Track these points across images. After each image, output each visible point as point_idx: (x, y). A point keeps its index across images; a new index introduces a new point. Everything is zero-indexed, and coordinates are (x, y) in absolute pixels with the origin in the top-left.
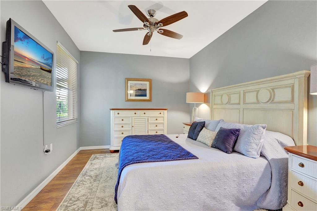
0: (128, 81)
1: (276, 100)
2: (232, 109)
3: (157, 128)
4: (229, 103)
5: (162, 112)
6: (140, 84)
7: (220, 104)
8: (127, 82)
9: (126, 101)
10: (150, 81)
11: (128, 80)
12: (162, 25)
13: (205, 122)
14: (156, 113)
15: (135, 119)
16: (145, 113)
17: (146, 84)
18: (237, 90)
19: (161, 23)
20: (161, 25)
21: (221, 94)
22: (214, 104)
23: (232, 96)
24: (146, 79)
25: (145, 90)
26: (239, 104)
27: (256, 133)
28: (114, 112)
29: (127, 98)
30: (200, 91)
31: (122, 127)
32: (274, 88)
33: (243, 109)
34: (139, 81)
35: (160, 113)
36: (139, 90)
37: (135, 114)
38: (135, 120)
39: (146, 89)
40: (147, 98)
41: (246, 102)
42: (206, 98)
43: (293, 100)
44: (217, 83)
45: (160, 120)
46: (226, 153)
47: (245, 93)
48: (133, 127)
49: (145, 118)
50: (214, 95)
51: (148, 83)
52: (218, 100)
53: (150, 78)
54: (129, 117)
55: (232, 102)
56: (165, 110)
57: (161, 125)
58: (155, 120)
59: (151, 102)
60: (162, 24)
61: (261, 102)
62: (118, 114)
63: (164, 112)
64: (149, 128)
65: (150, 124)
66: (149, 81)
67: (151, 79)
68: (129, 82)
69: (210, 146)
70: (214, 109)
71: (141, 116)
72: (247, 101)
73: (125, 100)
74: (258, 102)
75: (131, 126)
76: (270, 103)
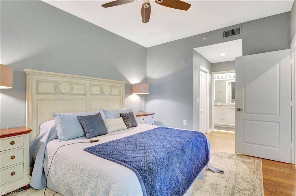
1: (112, 93)
21: (56, 82)
22: (38, 93)
41: (92, 94)
43: (120, 95)
50: (36, 79)
70: (37, 99)
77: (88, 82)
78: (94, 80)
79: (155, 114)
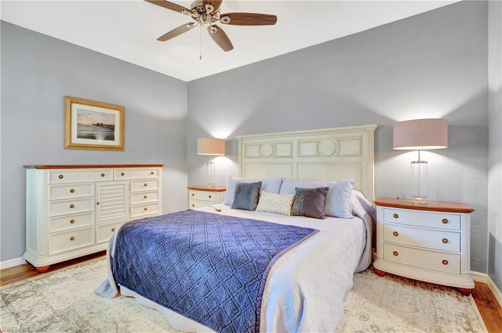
0: (72, 102)
1: (342, 153)
2: (279, 164)
3: (145, 201)
4: (274, 155)
5: (155, 170)
6: (100, 114)
7: (258, 157)
8: (71, 105)
9: (65, 149)
10: (122, 109)
11: (74, 100)
12: (228, 22)
13: (261, 183)
14: (144, 173)
15: (101, 186)
16: (123, 174)
17: (114, 115)
18: (288, 139)
19: (230, 17)
20: (226, 20)
21: (260, 144)
22: (246, 157)
23: (278, 146)
24: (114, 105)
25: (112, 128)
26: (291, 157)
27: (347, 190)
28: (51, 174)
29: (70, 143)
30: (213, 137)
31: (72, 206)
32: (340, 140)
33: (297, 163)
34: (99, 106)
35: (152, 173)
36: (98, 125)
37: (103, 175)
38: (103, 188)
39: (114, 125)
40: (116, 143)
41: (301, 155)
42: (229, 148)
43: (361, 154)
44: (250, 127)
45: (152, 186)
46: (320, 219)
47: (300, 143)
48: (98, 204)
49: (124, 184)
50: (245, 143)
51: (117, 113)
52: (253, 151)
53: (120, 103)
54: (89, 184)
55: (279, 154)
56: (161, 166)
57: (154, 194)
58: (143, 187)
59: (123, 151)
60: (229, 19)
61: (323, 155)
62: (61, 177)
63: (158, 170)
64: (132, 203)
65: (133, 194)
66: (119, 110)
67: (124, 107)
68: (76, 107)
69: (289, 215)
70: (245, 163)
71: (115, 179)
72: (303, 153)
73: (64, 146)
74: (319, 155)
75: (93, 202)
76: (334, 156)
77: (295, 139)
78: (305, 133)
79: (473, 212)
